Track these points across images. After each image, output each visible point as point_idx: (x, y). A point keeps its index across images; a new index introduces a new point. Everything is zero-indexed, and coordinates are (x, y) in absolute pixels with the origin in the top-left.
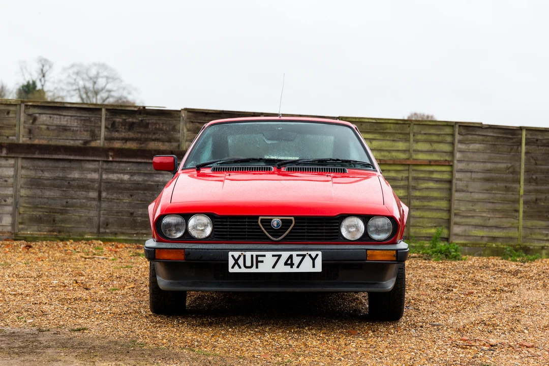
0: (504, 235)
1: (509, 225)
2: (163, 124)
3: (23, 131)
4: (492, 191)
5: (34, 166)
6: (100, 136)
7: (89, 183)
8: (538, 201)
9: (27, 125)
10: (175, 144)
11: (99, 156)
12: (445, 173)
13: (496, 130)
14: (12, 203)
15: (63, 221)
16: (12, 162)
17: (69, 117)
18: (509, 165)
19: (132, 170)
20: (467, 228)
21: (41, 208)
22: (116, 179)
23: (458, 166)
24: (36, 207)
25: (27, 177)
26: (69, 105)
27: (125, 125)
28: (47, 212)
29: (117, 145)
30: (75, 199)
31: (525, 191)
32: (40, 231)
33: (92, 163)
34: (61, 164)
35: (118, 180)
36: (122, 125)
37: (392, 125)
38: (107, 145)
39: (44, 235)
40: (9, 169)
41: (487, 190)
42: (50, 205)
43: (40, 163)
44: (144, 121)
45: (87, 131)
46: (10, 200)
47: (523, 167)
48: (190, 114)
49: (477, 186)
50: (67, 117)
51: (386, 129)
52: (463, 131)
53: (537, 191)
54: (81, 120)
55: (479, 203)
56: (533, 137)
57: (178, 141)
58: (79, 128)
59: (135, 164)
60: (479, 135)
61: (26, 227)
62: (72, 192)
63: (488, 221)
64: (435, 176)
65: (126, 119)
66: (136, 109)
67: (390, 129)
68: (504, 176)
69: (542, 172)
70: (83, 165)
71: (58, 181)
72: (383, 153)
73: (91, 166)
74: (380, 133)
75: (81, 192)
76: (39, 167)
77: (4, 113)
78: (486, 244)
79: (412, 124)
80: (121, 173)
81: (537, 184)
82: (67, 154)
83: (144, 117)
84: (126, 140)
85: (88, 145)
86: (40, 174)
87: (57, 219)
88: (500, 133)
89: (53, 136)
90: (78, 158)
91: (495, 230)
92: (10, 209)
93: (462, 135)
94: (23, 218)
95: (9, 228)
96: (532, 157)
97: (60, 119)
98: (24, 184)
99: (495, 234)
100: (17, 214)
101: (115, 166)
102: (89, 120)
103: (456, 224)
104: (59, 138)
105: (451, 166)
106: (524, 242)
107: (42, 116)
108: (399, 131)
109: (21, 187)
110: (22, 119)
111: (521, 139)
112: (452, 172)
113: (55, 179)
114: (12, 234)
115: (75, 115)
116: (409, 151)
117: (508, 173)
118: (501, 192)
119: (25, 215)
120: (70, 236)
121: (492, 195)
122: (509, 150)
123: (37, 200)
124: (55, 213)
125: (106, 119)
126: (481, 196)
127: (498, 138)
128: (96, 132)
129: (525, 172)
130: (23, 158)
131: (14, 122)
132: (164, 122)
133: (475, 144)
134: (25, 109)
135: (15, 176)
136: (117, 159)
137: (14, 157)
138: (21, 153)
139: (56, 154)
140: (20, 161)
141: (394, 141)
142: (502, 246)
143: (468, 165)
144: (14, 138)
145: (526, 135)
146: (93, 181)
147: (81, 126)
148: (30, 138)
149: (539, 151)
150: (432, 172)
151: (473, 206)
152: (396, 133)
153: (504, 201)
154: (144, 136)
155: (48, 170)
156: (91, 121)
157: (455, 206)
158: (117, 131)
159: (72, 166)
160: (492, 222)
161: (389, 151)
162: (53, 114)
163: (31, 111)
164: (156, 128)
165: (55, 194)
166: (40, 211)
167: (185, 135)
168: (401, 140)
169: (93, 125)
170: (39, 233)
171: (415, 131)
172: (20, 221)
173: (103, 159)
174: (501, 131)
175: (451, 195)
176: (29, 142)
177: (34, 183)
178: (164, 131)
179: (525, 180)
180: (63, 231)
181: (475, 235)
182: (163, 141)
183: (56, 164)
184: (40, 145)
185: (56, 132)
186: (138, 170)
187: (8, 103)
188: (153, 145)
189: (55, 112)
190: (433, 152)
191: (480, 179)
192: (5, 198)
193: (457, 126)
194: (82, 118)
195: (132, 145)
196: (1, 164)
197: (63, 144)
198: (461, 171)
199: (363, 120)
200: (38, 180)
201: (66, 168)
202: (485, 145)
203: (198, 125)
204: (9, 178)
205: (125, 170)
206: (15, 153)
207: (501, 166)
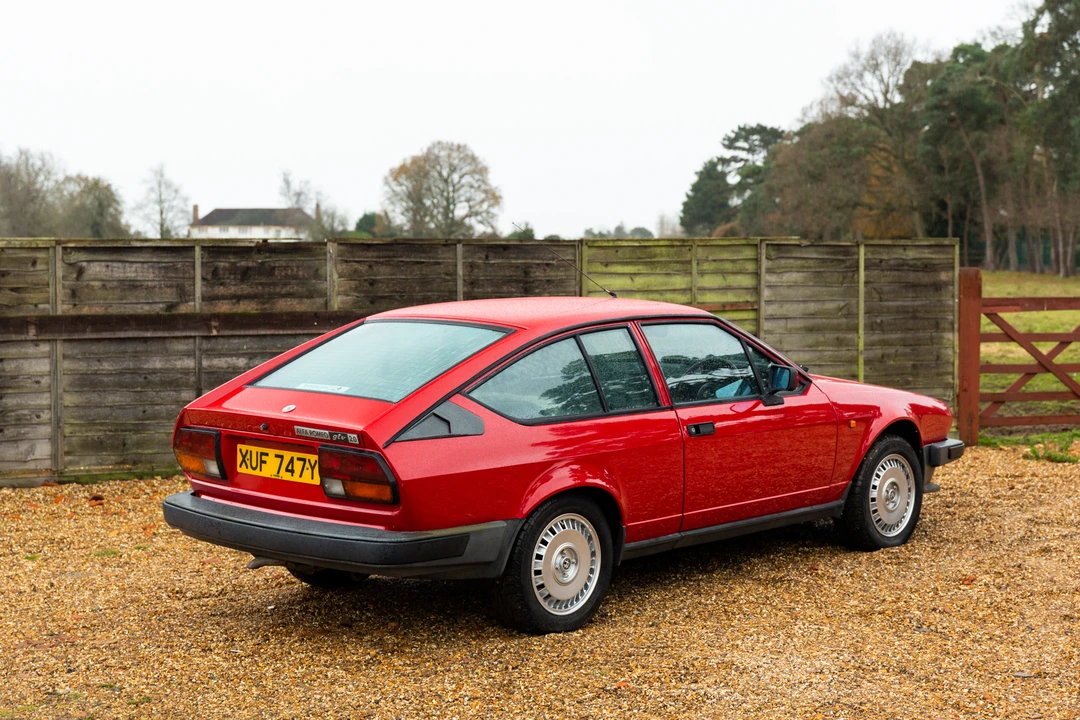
2: (298, 267)
3: (61, 293)
4: (817, 347)
5: (84, 353)
6: (194, 295)
7: (179, 376)
8: (885, 359)
9: (67, 283)
10: (320, 301)
11: (195, 329)
12: (747, 322)
13: (820, 249)
14: (51, 419)
15: (139, 444)
16: (45, 348)
17: (139, 265)
18: (842, 304)
19: (251, 348)
21: (101, 424)
22: (225, 366)
23: (767, 310)
24: (91, 423)
25: (73, 372)
26: (138, 244)
27: (235, 274)
28: (111, 431)
29: (224, 307)
30: (157, 404)
31: (865, 345)
32: (101, 464)
33: (182, 341)
34: (130, 347)
35: (229, 367)
36: (230, 274)
37: (663, 249)
38: (207, 309)
39: (109, 469)
40: (42, 360)
41: (810, 347)
42: (116, 418)
43: (95, 348)
44: (266, 264)
45: (171, 286)
46: (46, 416)
47: (862, 305)
48: (342, 248)
49: (793, 340)
50: (135, 265)
51: (655, 256)
52: (773, 254)
53: (884, 343)
54: (160, 268)
56: (876, 256)
57: (323, 294)
58: (157, 283)
59: (254, 339)
60: (795, 258)
61: (77, 458)
62: (151, 393)
65: (235, 263)
66: (252, 245)
67: (662, 255)
68: (835, 321)
69: (889, 311)
70: (168, 345)
71: (128, 376)
72: (651, 296)
73: (181, 346)
74: (646, 263)
75: (167, 393)
76: (92, 353)
77: (27, 264)
79: (694, 246)
80: (231, 356)
81: (883, 331)
82: (141, 330)
83: (266, 257)
84: (238, 298)
85: (174, 312)
86: (95, 366)
87: (129, 442)
88: (827, 253)
89: (113, 299)
90: (159, 334)
92: (46, 430)
93: (771, 260)
94: (69, 444)
95: (48, 464)
96: (875, 289)
97: (124, 268)
98: (70, 386)
100: (60, 438)
101: (222, 344)
102: (173, 268)
104: (124, 301)
105: (756, 310)
107: (92, 265)
108: (676, 259)
109: (65, 391)
110: (60, 273)
111: (858, 261)
112: (757, 321)
113: (121, 373)
114: (54, 473)
115: (149, 260)
116: (691, 290)
117: (841, 317)
118: (831, 348)
119: (74, 439)
120: (153, 469)
121: (818, 354)
122: (841, 279)
123: (93, 412)
124: (125, 431)
125: (203, 264)
126: (802, 356)
127: (823, 260)
128: (187, 284)
129: (865, 313)
130: (65, 340)
131: (46, 278)
132: (300, 264)
133: (791, 274)
134: (63, 254)
135: (53, 373)
136: (226, 333)
137: (49, 341)
138: (60, 332)
139: (120, 330)
140: (60, 346)
141: (667, 274)
143: (781, 307)
144: (47, 306)
145: (865, 254)
146: (186, 372)
147: (162, 278)
148: (75, 305)
149: (885, 279)
152: (670, 262)
153: (836, 361)
154: (267, 289)
155: (106, 359)
156: (176, 269)
158: (222, 284)
159: (149, 349)
161: (660, 292)
162: (112, 261)
163: (75, 257)
164: (287, 274)
165: (122, 399)
166: (100, 430)
167: (336, 284)
168: (678, 273)
169: (181, 275)
170: (100, 467)
171: (699, 256)
172: (66, 449)
173: (201, 334)
174: (828, 250)
176: (73, 312)
177: (86, 382)
178: (300, 279)
179: (865, 325)
180: (141, 462)
182: (300, 297)
183: (122, 347)
184: (93, 317)
185: (118, 292)
186: (262, 348)
187: (34, 246)
188: (283, 305)
189: (114, 257)
190: (727, 289)
191: (800, 329)
192: (37, 411)
193: (764, 246)
194: (161, 265)
195: (248, 307)
196: (27, 354)
197: (131, 312)
198: (772, 318)
199: (620, 243)
200: (93, 377)
201: (140, 352)
202: (805, 274)
203: (356, 266)
204: (42, 376)
205: (238, 349)
206: (51, 332)
207: (830, 306)
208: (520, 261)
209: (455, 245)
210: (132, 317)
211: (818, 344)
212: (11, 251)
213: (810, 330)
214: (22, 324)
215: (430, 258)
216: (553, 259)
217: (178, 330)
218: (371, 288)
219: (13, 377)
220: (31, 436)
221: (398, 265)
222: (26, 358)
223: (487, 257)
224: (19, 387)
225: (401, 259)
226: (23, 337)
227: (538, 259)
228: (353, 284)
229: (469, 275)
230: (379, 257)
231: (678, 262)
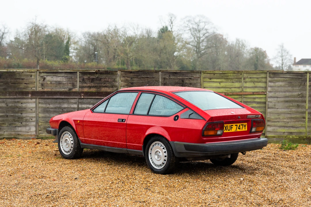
0: (297, 131)
1: (300, 125)
2: (109, 78)
3: (39, 85)
4: (290, 107)
5: (45, 102)
6: (77, 86)
7: (72, 109)
9: (40, 82)
10: (115, 88)
11: (76, 96)
12: (263, 98)
13: (290, 74)
16: (34, 100)
17: (61, 77)
18: (300, 93)
19: (94, 102)
20: (275, 128)
22: (86, 107)
23: (269, 94)
24: (46, 122)
25: (42, 107)
26: (60, 71)
27: (89, 80)
29: (86, 90)
31: (309, 107)
33: (73, 99)
34: (58, 101)
37: (231, 74)
38: (81, 90)
39: (51, 136)
40: (33, 104)
41: (287, 107)
43: (48, 101)
44: (99, 77)
45: (71, 83)
46: (34, 119)
47: (308, 93)
48: (122, 73)
49: (280, 105)
51: (228, 76)
52: (272, 76)
55: (282, 114)
57: (116, 86)
58: (66, 82)
59: (95, 99)
60: (281, 77)
61: (42, 132)
63: (287, 124)
64: (257, 100)
65: (89, 77)
66: (94, 71)
67: (231, 76)
68: (297, 99)
70: (69, 100)
71: (57, 109)
72: (227, 89)
73: (73, 101)
74: (225, 79)
77: (29, 76)
78: (286, 136)
79: (243, 73)
80: (88, 104)
82: (60, 96)
83: (99, 75)
84: (90, 87)
85: (71, 91)
86: (48, 106)
88: (293, 76)
89: (53, 87)
90: (66, 97)
91: (291, 129)
92: (34, 123)
93: (271, 78)
97: (57, 78)
98: (41, 111)
99: (292, 131)
100: (38, 126)
101: (85, 101)
102: (71, 78)
103: (268, 126)
104: (57, 87)
105: (266, 95)
106: (309, 135)
107: (48, 77)
108: (236, 77)
109: (39, 113)
110: (38, 79)
111: (306, 79)
112: (266, 98)
113: (55, 108)
114: (36, 136)
115: (64, 76)
116: (241, 87)
117: (299, 98)
118: (295, 108)
119: (42, 126)
121: (290, 110)
122: (299, 85)
123: (47, 119)
125: (80, 77)
126: (283, 110)
127: (293, 78)
128: (75, 84)
129: (309, 96)
130: (39, 98)
131: (35, 80)
133: (279, 83)
134: (39, 74)
135: (36, 107)
136: (86, 97)
137: (35, 98)
138: (38, 96)
139: (54, 96)
140: (38, 100)
141: (233, 82)
142: (296, 137)
143: (275, 94)
144: (35, 88)
145: (309, 76)
146: (74, 108)
147: (68, 81)
148: (43, 88)
150: (255, 98)
151: (278, 116)
152: (234, 78)
153: (297, 112)
154: (99, 85)
155: (52, 104)
157: (268, 117)
158: (86, 83)
159: (64, 101)
160: (290, 125)
161: (230, 88)
162: (53, 76)
163: (42, 75)
164: (105, 80)
166: (49, 124)
167: (120, 83)
168: (237, 82)
169: (73, 80)
170: (49, 135)
171: (244, 76)
172: (39, 129)
173: (78, 97)
174: (295, 75)
175: (265, 110)
176: (42, 90)
177: (46, 110)
178: (109, 82)
179: (309, 101)
181: (280, 131)
182: (109, 87)
183: (56, 101)
184: (47, 92)
185: (55, 85)
186: (97, 102)
187: (31, 71)
188: (104, 90)
189: (54, 75)
190: (256, 87)
191: (283, 101)
192: (31, 118)
193: (268, 73)
194: (68, 77)
195: (93, 90)
196: (29, 102)
197: (59, 91)
198: (271, 97)
199: (215, 72)
200: (47, 109)
201: (61, 102)
202: (285, 83)
203: (127, 78)
204: (33, 108)
205: (90, 102)
206: (35, 96)
207: (296, 94)
208: (181, 77)
209: (159, 72)
210: (58, 92)
211: (290, 106)
212: (25, 73)
213: (287, 102)
214: (27, 93)
215: (151, 76)
216: (192, 77)
217: (72, 96)
218: (132, 85)
219: (25, 108)
220: (29, 125)
221: (140, 78)
222: (28, 103)
223: (170, 76)
224: (27, 111)
225: (141, 76)
226: (27, 97)
227: (187, 77)
228: (126, 84)
229: (164, 82)
230: (134, 76)
231: (237, 78)
